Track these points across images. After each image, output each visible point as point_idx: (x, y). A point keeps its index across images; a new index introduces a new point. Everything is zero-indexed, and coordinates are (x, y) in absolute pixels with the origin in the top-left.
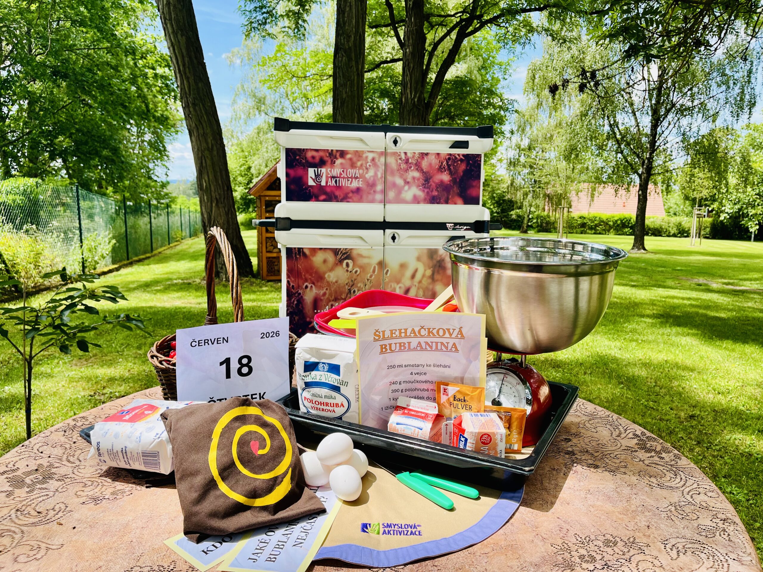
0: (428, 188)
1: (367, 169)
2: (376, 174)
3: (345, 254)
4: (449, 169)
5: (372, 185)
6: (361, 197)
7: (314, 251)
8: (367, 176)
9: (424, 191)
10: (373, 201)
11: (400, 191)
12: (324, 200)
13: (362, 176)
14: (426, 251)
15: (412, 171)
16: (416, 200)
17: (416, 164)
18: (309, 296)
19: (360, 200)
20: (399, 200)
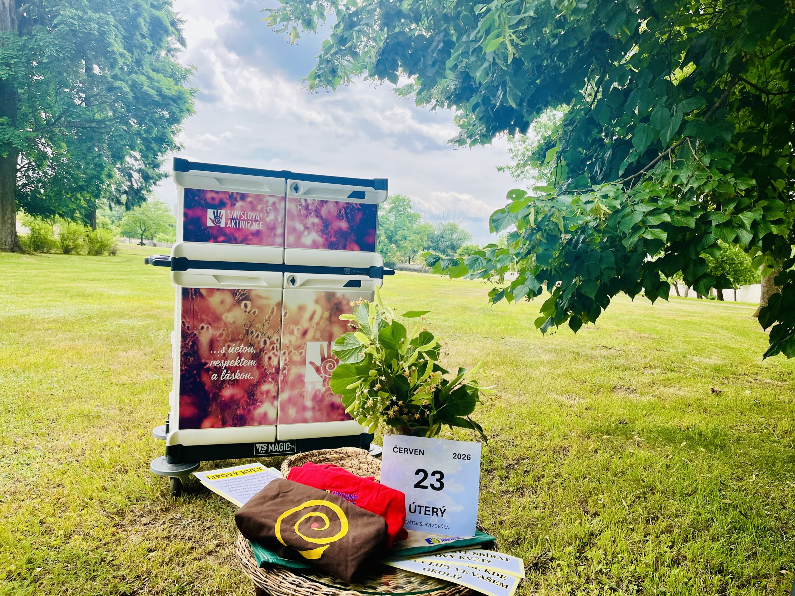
0: (327, 234)
1: (267, 212)
2: (276, 218)
3: (243, 294)
4: (347, 217)
5: (272, 228)
6: (261, 240)
7: (211, 291)
8: (267, 219)
9: (323, 237)
10: (272, 244)
11: (299, 235)
12: (223, 242)
13: (262, 219)
14: (323, 294)
15: (311, 217)
16: (315, 245)
17: (315, 211)
18: (204, 337)
19: (260, 243)
20: (298, 244)
